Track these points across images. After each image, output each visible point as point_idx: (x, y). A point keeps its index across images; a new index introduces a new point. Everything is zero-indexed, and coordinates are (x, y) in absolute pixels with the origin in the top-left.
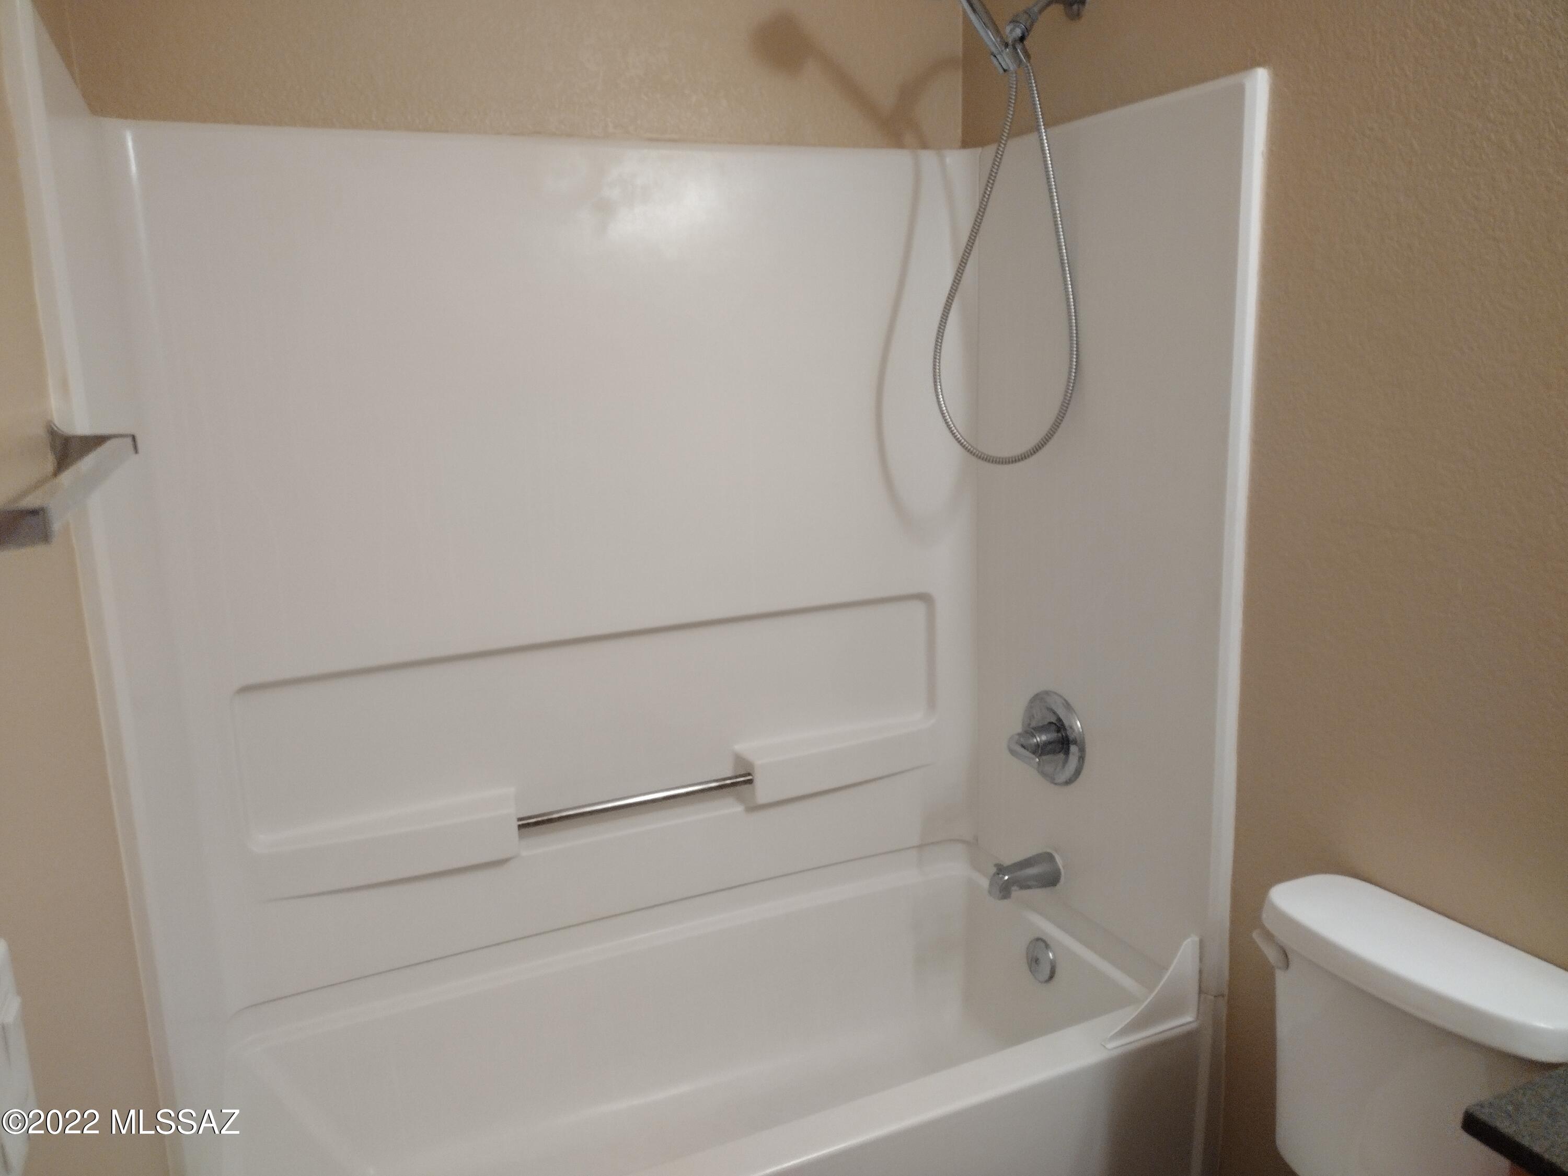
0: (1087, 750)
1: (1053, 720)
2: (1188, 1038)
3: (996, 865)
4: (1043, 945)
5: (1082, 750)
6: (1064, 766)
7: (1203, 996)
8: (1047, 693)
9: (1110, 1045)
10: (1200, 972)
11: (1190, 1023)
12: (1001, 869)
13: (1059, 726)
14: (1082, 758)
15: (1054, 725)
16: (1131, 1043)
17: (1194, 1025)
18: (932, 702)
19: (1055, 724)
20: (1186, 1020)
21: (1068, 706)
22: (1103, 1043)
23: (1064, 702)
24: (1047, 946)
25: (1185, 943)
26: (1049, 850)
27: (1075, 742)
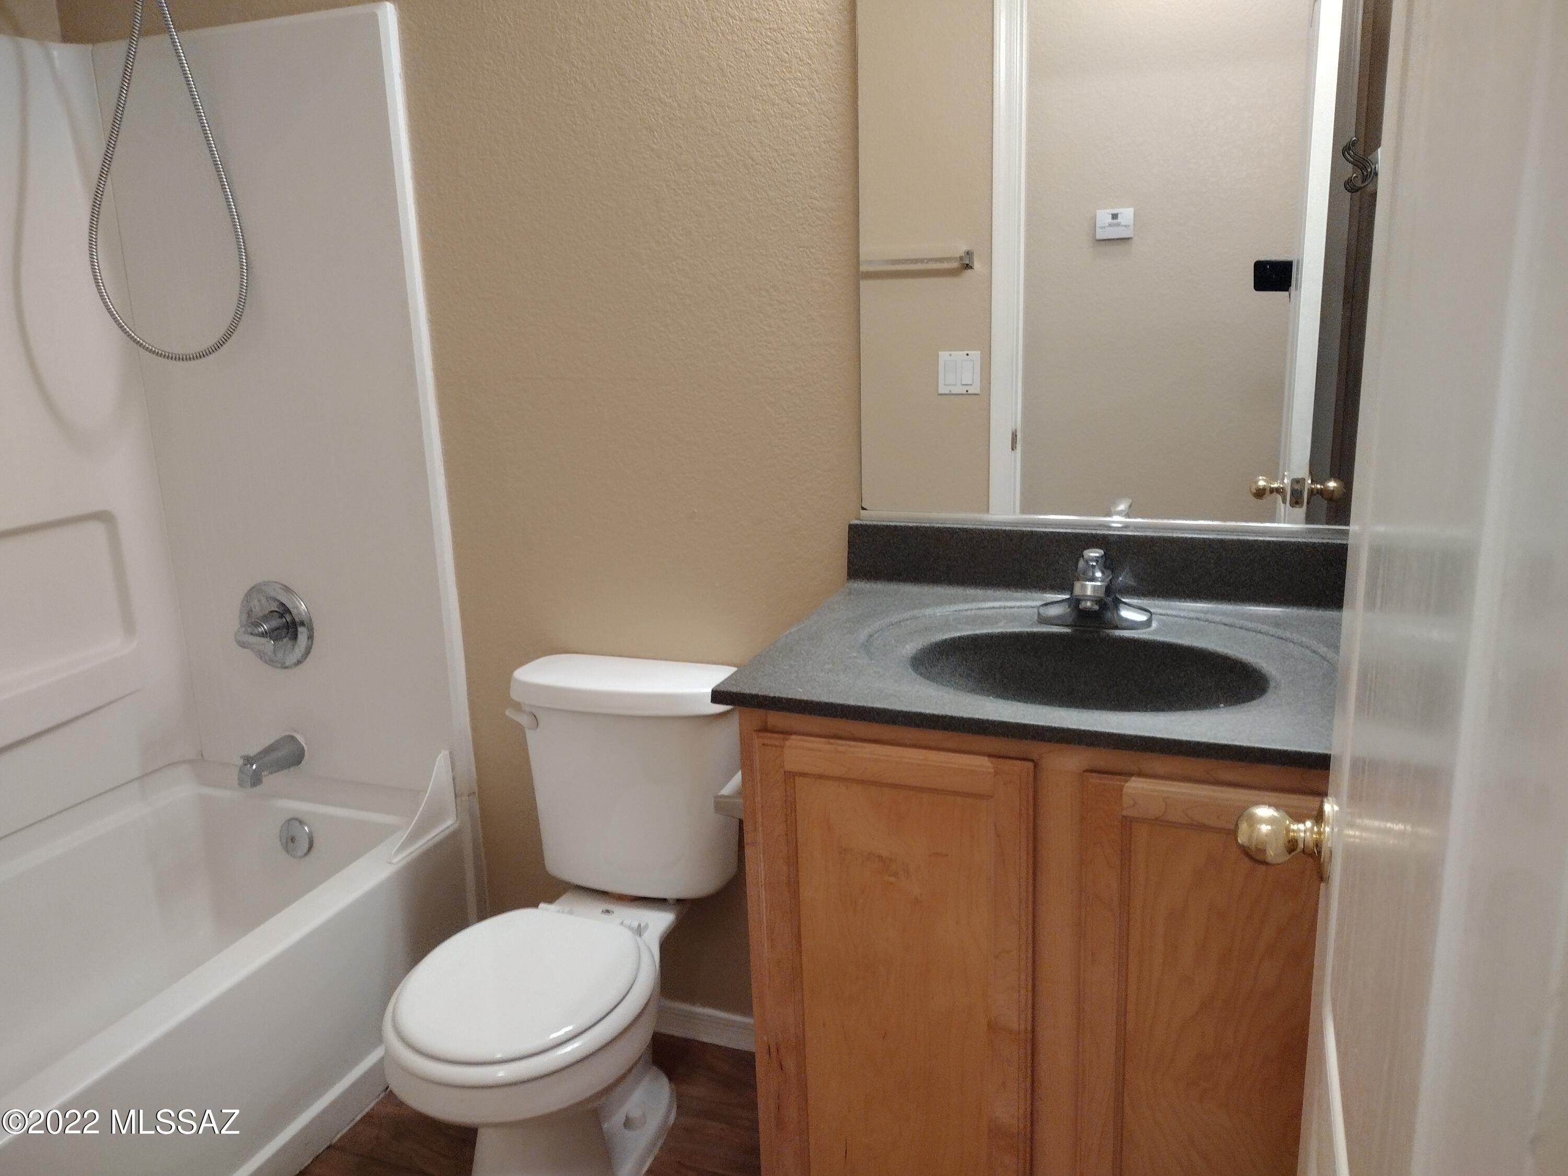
0: (315, 628)
1: (274, 607)
2: (454, 837)
3: (242, 757)
4: (297, 823)
5: (311, 630)
6: (294, 646)
7: (459, 799)
8: (266, 583)
9: (396, 860)
10: (454, 779)
11: (451, 825)
12: (248, 760)
13: (284, 611)
14: (311, 637)
15: (275, 613)
16: (412, 853)
17: (456, 825)
18: (129, 626)
19: (277, 612)
20: (448, 824)
21: (287, 589)
22: (389, 861)
23: (282, 587)
24: (301, 822)
25: (438, 759)
26: (287, 733)
27: (302, 624)
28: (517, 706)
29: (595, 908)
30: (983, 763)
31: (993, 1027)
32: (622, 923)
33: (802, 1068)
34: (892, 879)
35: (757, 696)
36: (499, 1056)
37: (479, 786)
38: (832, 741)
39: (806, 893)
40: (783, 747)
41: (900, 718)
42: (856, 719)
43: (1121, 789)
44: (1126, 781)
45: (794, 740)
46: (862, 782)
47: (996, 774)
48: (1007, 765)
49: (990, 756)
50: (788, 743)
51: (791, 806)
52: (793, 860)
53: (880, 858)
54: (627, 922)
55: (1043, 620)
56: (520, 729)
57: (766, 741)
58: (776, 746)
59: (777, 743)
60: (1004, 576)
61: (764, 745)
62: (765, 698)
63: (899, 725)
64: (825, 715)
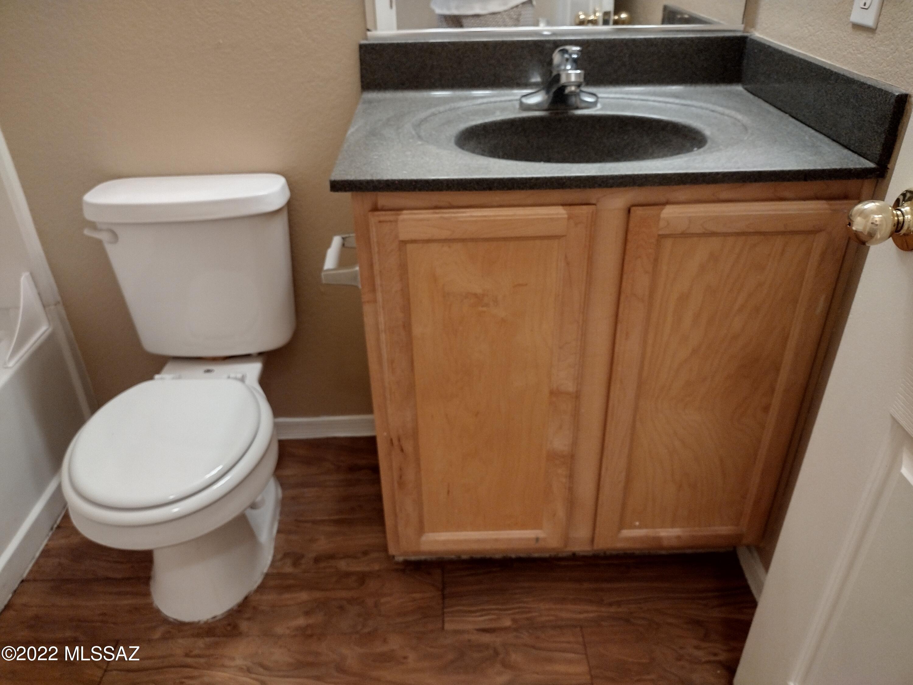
2: (51, 339)
7: (47, 309)
10: (39, 293)
11: (46, 330)
16: (23, 356)
17: (51, 329)
20: (42, 331)
25: (21, 280)
28: (93, 226)
29: (199, 370)
30: (560, 212)
31: (555, 393)
32: (229, 377)
33: (416, 448)
34: (484, 309)
35: (372, 181)
36: (172, 497)
37: (62, 297)
38: (437, 211)
39: (417, 330)
40: (396, 221)
41: (495, 185)
42: (459, 190)
43: (658, 215)
44: (663, 209)
45: (405, 215)
46: (463, 240)
47: (569, 218)
48: (578, 210)
49: (563, 205)
50: (401, 217)
51: (403, 268)
52: (407, 309)
53: (475, 295)
54: (232, 375)
55: (529, 108)
56: (99, 242)
57: (382, 218)
58: (391, 221)
59: (391, 218)
60: (483, 79)
61: (380, 222)
62: (379, 182)
63: (494, 190)
64: (432, 190)
